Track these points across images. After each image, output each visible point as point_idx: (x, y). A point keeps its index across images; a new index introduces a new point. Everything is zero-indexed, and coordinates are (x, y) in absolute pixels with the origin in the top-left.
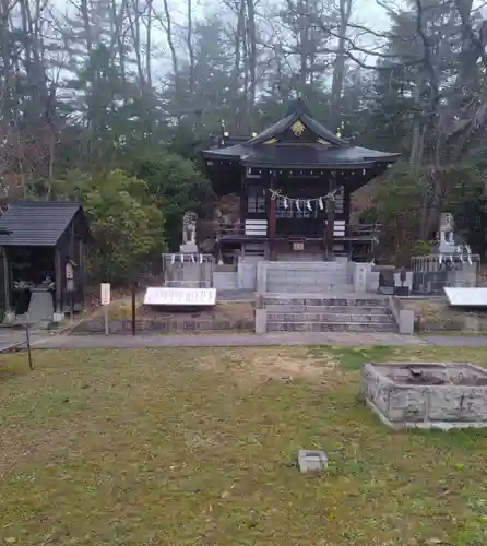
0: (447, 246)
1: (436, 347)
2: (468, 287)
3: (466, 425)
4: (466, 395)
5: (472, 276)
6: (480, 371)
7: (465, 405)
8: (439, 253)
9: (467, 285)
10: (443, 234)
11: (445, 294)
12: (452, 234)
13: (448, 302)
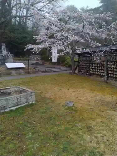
0: (5, 52)
1: (5, 80)
2: (11, 63)
3: (20, 106)
4: (19, 97)
5: (12, 60)
6: (21, 88)
7: (19, 101)
8: (2, 54)
9: (11, 62)
10: (3, 49)
11: (5, 65)
12: (5, 49)
13: (7, 67)
